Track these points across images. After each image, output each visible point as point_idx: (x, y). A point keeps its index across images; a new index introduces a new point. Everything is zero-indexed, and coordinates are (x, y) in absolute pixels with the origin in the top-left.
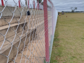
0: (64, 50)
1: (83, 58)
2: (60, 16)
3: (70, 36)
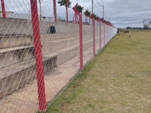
0: (82, 94)
1: (105, 108)
2: (119, 35)
3: (110, 71)
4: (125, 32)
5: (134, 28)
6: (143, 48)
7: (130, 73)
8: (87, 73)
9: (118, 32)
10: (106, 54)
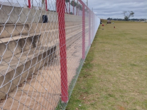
0: (96, 84)
1: (126, 97)
2: (103, 25)
3: (112, 61)
4: (108, 23)
5: (115, 19)
6: (132, 39)
7: (133, 62)
8: (91, 63)
9: (101, 23)
10: (100, 44)
